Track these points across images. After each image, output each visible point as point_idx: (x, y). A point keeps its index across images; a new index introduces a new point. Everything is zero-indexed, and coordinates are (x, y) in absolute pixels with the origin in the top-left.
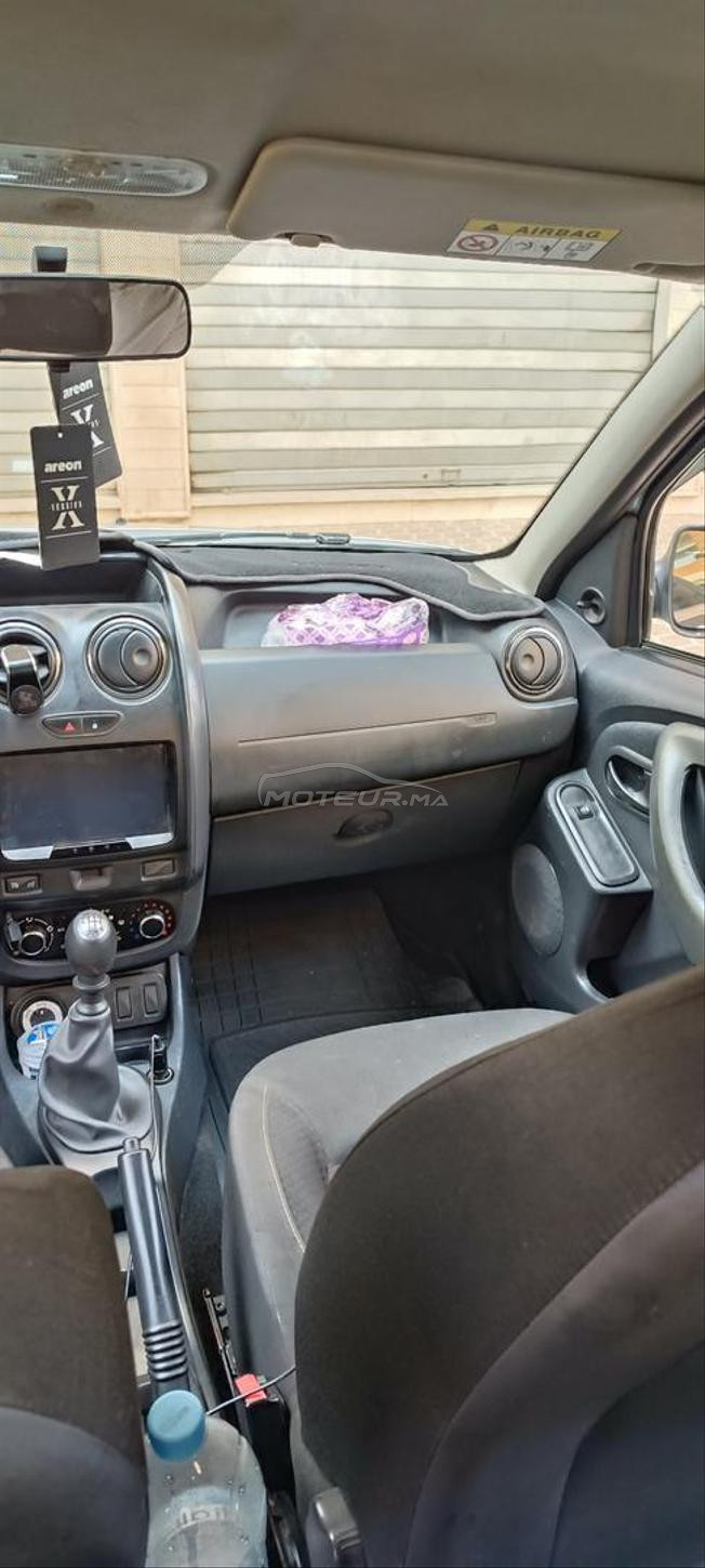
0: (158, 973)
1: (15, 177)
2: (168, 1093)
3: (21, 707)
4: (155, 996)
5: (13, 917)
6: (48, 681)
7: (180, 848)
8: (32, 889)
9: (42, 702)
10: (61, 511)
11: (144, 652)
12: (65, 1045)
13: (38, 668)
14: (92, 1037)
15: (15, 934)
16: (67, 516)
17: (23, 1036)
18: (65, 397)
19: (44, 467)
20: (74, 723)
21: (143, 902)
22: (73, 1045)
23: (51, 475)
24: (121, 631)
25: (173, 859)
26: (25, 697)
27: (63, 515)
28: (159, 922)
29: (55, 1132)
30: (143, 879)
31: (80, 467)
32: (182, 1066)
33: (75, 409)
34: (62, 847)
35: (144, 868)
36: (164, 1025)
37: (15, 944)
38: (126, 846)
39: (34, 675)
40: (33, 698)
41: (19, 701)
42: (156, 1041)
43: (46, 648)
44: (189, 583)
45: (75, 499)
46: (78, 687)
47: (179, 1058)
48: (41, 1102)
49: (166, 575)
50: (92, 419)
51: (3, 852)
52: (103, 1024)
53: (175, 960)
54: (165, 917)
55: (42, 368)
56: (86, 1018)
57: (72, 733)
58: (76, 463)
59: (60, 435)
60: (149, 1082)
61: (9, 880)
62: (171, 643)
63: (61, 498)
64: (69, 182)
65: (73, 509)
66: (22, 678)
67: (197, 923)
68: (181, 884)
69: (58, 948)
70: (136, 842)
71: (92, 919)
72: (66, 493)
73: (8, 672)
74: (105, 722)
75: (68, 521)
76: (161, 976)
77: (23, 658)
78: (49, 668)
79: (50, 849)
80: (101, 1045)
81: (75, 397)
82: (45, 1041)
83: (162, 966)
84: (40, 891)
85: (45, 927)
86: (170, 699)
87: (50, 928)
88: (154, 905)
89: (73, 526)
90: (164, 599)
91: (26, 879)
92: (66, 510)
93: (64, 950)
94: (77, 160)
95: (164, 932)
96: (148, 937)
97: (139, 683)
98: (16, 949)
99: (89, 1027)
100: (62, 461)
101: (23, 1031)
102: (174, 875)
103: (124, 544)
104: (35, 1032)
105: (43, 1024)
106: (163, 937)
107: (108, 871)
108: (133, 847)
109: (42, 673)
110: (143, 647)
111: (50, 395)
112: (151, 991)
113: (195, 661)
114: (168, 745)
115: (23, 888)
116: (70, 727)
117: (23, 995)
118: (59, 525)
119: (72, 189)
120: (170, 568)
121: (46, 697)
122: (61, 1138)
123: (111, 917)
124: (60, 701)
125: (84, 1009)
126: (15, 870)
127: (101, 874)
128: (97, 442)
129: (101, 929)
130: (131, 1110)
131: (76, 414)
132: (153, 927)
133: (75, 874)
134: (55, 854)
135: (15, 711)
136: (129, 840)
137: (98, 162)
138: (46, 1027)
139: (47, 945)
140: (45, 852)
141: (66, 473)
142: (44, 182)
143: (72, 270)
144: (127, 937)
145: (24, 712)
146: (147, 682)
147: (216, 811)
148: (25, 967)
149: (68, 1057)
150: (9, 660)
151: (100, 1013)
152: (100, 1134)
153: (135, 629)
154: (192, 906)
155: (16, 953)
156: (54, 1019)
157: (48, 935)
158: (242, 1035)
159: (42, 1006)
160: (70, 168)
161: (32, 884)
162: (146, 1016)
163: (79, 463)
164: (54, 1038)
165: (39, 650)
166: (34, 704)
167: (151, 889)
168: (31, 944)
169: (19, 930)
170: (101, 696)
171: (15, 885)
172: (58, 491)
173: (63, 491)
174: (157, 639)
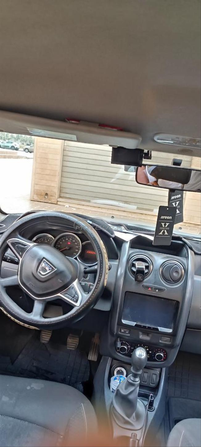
0: (157, 371)
1: (172, 142)
2: (151, 415)
3: (138, 280)
4: (155, 378)
5: (120, 339)
6: (147, 274)
7: (173, 335)
8: (127, 333)
9: (144, 280)
10: (162, 229)
11: (177, 272)
12: (124, 388)
13: (145, 269)
14: (132, 389)
15: (119, 345)
16: (164, 231)
17: (113, 377)
18: (172, 199)
19: (161, 217)
20: (151, 288)
21: (159, 348)
22: (126, 388)
23: (162, 219)
24: (171, 264)
25: (171, 338)
26: (140, 277)
27: (163, 231)
28: (162, 356)
29: (114, 415)
30: (160, 341)
31: (171, 218)
32: (158, 407)
33: (173, 202)
34: (139, 324)
35: (161, 337)
36: (155, 389)
37: (118, 348)
38: (157, 329)
39: (143, 271)
40: (142, 278)
41: (138, 278)
42: (151, 396)
43: (149, 264)
44: (196, 254)
45: (167, 227)
46: (155, 278)
47: (158, 404)
48: (112, 403)
49: (189, 250)
50: (178, 205)
51: (122, 320)
52: (136, 386)
53: (164, 369)
54: (164, 355)
55: (167, 191)
56: (132, 382)
57: (150, 291)
58: (170, 217)
59: (168, 209)
60: (146, 409)
61: (122, 329)
62: (186, 271)
63: (164, 226)
64: (187, 144)
65: (166, 230)
66: (140, 271)
67: (174, 360)
68: (171, 347)
69: (130, 353)
70: (161, 329)
71: (141, 350)
72: (165, 225)
73: (137, 269)
74: (160, 290)
75: (164, 232)
76: (159, 372)
77: (142, 266)
78: (148, 270)
79: (135, 323)
80: (134, 392)
81: (174, 199)
82: (119, 381)
83: (159, 369)
84: (129, 335)
85: (128, 346)
86: (182, 288)
87: (129, 347)
88: (162, 350)
89: (165, 234)
90: (187, 258)
91: (126, 330)
92: (164, 230)
93: (131, 354)
94: (191, 140)
95: (163, 360)
96: (157, 360)
97: (173, 281)
98: (118, 349)
99: (131, 385)
100: (166, 216)
101: (114, 375)
102: (170, 343)
103: (179, 238)
104: (117, 377)
105: (120, 375)
106: (162, 361)
107: (150, 335)
108: (159, 330)
109: (146, 271)
110: (177, 270)
111: (167, 198)
112: (154, 377)
113: (192, 278)
114: (178, 302)
115: (125, 332)
116: (150, 289)
117: (117, 363)
118: (161, 233)
119: (188, 147)
120: (191, 249)
121: (145, 278)
122: (115, 419)
123: (148, 349)
124: (149, 280)
125: (132, 378)
126: (124, 327)
127: (148, 335)
128: (178, 212)
129: (143, 355)
130: (138, 417)
131: (174, 204)
132: (159, 357)
133: (140, 333)
134: (136, 325)
135: (136, 280)
136: (159, 328)
137: (197, 141)
138: (121, 377)
139: (127, 351)
140: (133, 324)
141: (167, 219)
142: (180, 145)
143: (182, 166)
144: (151, 358)
145: (138, 281)
146: (176, 281)
147: (188, 326)
148: (119, 355)
149: (124, 392)
150: (138, 265)
151: (136, 382)
152: (127, 423)
153: (176, 265)
154: (173, 355)
155: (118, 351)
156: (123, 375)
157: (128, 348)
158: (180, 399)
159: (121, 369)
160: (188, 142)
161: (128, 332)
162: (151, 384)
163: (171, 217)
164: (121, 383)
165: (147, 264)
166: (142, 280)
167: (162, 345)
168: (123, 349)
169: (120, 344)
170: (161, 281)
171: (123, 331)
172: (163, 224)
173: (164, 224)
174: (182, 268)
